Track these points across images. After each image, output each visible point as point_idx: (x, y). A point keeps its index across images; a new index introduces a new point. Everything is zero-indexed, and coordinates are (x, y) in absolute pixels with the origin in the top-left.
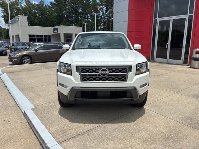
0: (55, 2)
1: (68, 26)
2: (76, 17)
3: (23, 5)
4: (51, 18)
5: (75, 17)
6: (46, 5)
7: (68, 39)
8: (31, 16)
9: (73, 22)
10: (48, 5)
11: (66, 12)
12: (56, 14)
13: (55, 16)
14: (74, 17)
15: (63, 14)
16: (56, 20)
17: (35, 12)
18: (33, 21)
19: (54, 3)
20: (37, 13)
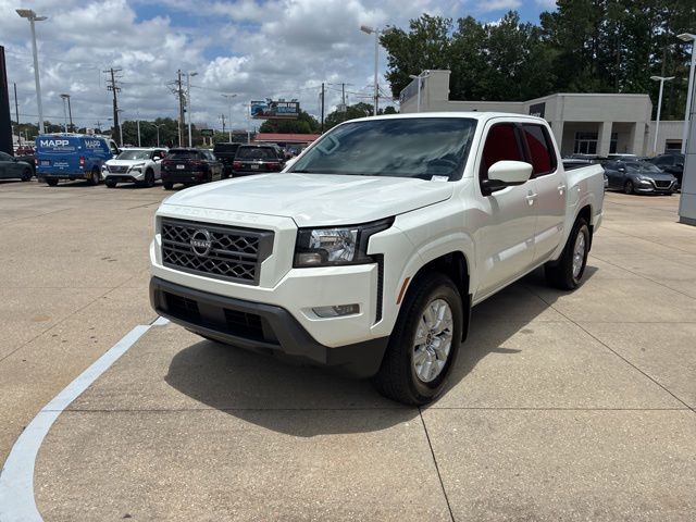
0: (557, 12)
1: (596, 92)
2: (636, 57)
3: (449, 35)
4: (536, 70)
5: (631, 56)
6: (521, 27)
7: (584, 144)
8: (470, 68)
9: (620, 76)
10: (529, 24)
11: (598, 42)
12: (555, 53)
13: (550, 62)
14: (629, 56)
15: (585, 50)
16: (553, 77)
17: (485, 54)
18: (474, 85)
19: (554, 14)
20: (489, 58)
